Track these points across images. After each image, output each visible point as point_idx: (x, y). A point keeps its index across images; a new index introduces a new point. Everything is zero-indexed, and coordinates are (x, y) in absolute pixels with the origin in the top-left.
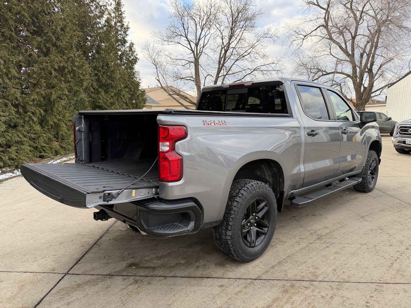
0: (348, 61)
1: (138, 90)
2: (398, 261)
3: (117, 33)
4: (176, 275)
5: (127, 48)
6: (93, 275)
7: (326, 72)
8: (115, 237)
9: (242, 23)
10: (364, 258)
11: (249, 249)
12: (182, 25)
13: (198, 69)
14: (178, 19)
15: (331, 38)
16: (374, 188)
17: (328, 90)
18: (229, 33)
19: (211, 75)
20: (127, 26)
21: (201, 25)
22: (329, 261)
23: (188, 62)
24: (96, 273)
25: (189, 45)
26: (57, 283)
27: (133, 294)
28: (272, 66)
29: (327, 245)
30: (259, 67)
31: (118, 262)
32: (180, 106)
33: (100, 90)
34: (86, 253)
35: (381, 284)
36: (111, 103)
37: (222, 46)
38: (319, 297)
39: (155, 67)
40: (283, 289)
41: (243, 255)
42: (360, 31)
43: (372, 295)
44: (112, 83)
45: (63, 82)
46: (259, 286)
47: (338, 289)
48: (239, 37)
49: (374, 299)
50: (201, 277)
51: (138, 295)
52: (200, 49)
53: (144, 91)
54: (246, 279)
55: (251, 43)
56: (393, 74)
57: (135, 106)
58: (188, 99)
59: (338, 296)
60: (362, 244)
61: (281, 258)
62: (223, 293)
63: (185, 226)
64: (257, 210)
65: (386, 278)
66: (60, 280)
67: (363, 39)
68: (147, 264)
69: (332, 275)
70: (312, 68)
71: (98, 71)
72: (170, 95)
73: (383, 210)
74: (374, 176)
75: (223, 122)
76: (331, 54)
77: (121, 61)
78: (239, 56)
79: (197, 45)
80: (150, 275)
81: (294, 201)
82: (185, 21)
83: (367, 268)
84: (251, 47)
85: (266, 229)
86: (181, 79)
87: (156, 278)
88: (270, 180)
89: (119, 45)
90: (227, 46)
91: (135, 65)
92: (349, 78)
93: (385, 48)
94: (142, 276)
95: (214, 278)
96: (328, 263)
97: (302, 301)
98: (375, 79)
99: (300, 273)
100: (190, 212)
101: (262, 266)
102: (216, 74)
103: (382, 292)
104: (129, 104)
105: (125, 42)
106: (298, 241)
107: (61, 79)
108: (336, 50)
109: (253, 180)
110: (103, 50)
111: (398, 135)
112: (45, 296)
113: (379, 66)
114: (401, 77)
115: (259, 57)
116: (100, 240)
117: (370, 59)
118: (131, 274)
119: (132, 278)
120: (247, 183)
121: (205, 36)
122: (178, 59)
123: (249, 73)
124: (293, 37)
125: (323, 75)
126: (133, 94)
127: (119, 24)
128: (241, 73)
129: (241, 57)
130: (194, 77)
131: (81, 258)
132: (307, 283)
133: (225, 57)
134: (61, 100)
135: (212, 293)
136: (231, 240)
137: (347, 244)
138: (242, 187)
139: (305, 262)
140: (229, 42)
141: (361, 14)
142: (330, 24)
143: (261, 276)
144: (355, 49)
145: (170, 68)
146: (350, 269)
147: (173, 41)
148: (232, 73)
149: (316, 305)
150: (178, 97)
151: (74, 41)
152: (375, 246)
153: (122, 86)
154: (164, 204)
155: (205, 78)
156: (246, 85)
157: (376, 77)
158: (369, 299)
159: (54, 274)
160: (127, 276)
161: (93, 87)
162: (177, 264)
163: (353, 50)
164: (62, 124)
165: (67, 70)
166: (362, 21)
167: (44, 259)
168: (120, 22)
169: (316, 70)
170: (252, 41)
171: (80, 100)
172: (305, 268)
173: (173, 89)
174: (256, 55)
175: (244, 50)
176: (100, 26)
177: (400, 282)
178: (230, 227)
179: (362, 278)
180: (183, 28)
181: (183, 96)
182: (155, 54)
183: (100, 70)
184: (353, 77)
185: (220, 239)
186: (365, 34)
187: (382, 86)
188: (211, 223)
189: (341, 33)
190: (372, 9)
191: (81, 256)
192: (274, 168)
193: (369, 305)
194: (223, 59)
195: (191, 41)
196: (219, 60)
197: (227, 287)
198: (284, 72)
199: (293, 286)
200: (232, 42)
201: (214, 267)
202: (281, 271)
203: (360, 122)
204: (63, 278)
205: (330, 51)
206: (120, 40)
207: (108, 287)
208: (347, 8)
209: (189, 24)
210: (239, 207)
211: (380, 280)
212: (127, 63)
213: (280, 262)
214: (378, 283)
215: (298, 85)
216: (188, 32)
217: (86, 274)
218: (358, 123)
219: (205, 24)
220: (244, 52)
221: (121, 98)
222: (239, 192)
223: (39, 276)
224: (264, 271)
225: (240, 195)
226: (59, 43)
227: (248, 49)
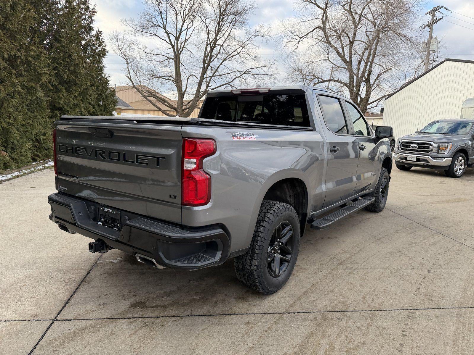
0: (345, 68)
1: (107, 89)
2: (423, 285)
3: (80, 17)
4: (193, 313)
5: (93, 37)
6: (90, 319)
7: (322, 79)
8: (106, 271)
9: (231, 17)
10: (390, 283)
11: (274, 279)
12: (160, 13)
13: (179, 67)
14: (154, 5)
15: (328, 42)
16: (384, 208)
17: (346, 101)
18: (216, 28)
19: (194, 75)
20: (93, 10)
21: (182, 15)
22: (356, 289)
23: (166, 58)
24: (93, 317)
25: (167, 38)
26: (45, 333)
27: (146, 339)
28: (264, 69)
29: (350, 271)
30: (250, 70)
31: (118, 302)
32: (157, 110)
33: (60, 87)
34: (75, 292)
35: (413, 310)
36: (74, 105)
37: (207, 42)
38: (355, 328)
39: (126, 62)
40: (316, 322)
41: (268, 287)
42: (358, 37)
43: (406, 323)
44: (76, 79)
45: (14, 76)
46: (289, 321)
47: (372, 318)
48: (227, 34)
49: (409, 326)
50: (222, 315)
51: (152, 340)
52: (181, 43)
53: (114, 91)
54: (274, 313)
55: (241, 41)
56: (390, 85)
57: (103, 108)
58: (166, 102)
59: (373, 326)
60: (385, 269)
61: (306, 287)
62: (252, 331)
63: (212, 257)
64: (282, 234)
65: (415, 304)
66: (48, 328)
67: (361, 45)
68: (155, 303)
69: (362, 303)
70: (308, 74)
71: (57, 63)
72: (144, 96)
73: (397, 232)
74: (384, 195)
75: (252, 135)
76: (329, 60)
77: (86, 52)
78: (227, 56)
79: (177, 38)
80: (162, 316)
81: (314, 223)
82: (163, 9)
83: (395, 294)
84: (241, 46)
85: (290, 256)
86: (158, 77)
87: (170, 319)
88: (292, 201)
89: (82, 33)
90: (213, 42)
91: (103, 59)
92: (345, 87)
93: (384, 56)
94: (152, 317)
95: (237, 314)
96: (355, 290)
97: (338, 335)
98: (372, 90)
99: (329, 304)
100: (218, 240)
101: (288, 298)
102: (200, 75)
103: (415, 319)
104: (95, 106)
105: (91, 29)
106: (319, 267)
107: (12, 72)
108: (334, 56)
109: (278, 202)
110: (63, 37)
111: (399, 151)
112: (32, 351)
113: (377, 76)
114: (398, 89)
115: (250, 59)
116: (88, 276)
117: (368, 67)
118: (138, 316)
119: (140, 320)
120: (272, 206)
121: (187, 29)
122: (154, 53)
123: (239, 75)
124: (288, 37)
125: (319, 82)
126: (100, 94)
127: (82, 6)
128: (229, 76)
129: (229, 56)
130: (174, 77)
131: (69, 299)
132: (339, 314)
133: (211, 55)
134: (12, 98)
135: (239, 333)
136: (258, 270)
137: (370, 269)
138: (268, 210)
139: (332, 291)
140: (216, 38)
141: (360, 18)
142: (327, 26)
143: (289, 309)
144: (353, 56)
145: (144, 64)
146: (379, 296)
147: (148, 32)
148: (219, 75)
149: (353, 337)
150: (154, 99)
151: (29, 24)
152: (398, 270)
153: (89, 83)
154: (188, 232)
155: (188, 78)
156: (261, 92)
157: (373, 88)
158: (405, 327)
159: (37, 321)
160: (133, 318)
161: (52, 84)
162: (191, 300)
163: (351, 57)
164: (12, 129)
165: (19, 61)
166: (360, 25)
167: (19, 302)
168: (84, 4)
169: (312, 77)
170: (242, 38)
171: (36, 99)
172: (333, 298)
173: (147, 89)
174: (246, 56)
175: (233, 48)
176: (60, 7)
177: (430, 307)
178: (256, 255)
179: (392, 305)
180: (161, 17)
181: (161, 99)
182: (125, 46)
183: (61, 63)
184: (350, 86)
185: (244, 269)
186: (363, 40)
187: (379, 98)
188: (238, 252)
189: (339, 37)
190: (371, 13)
191: (69, 297)
192: (298, 188)
193: (405, 333)
194: (209, 57)
195: (171, 34)
196: (204, 58)
197: (255, 324)
198: (277, 77)
199: (325, 318)
200: (219, 39)
201: (235, 301)
202: (309, 303)
203: (374, 137)
204: (51, 325)
205: (328, 56)
206: (84, 27)
207: (113, 333)
208: (346, 10)
209: (168, 12)
210: (266, 233)
211: (411, 307)
212: (93, 56)
213: (306, 292)
214: (409, 310)
215: (320, 95)
216: (166, 22)
217: (81, 320)
218: (373, 138)
219: (187, 15)
220: (233, 51)
221: (87, 98)
222: (265, 215)
223: (19, 326)
224: (291, 303)
225: (267, 219)
226: (8, 25)
227: (237, 48)
